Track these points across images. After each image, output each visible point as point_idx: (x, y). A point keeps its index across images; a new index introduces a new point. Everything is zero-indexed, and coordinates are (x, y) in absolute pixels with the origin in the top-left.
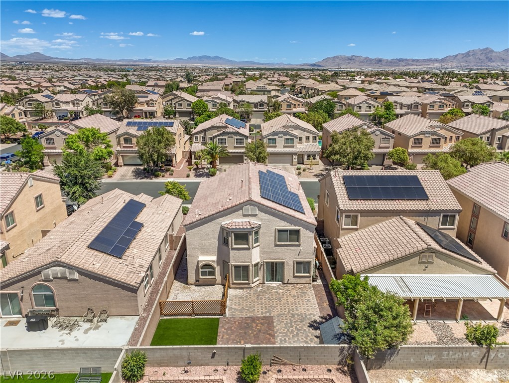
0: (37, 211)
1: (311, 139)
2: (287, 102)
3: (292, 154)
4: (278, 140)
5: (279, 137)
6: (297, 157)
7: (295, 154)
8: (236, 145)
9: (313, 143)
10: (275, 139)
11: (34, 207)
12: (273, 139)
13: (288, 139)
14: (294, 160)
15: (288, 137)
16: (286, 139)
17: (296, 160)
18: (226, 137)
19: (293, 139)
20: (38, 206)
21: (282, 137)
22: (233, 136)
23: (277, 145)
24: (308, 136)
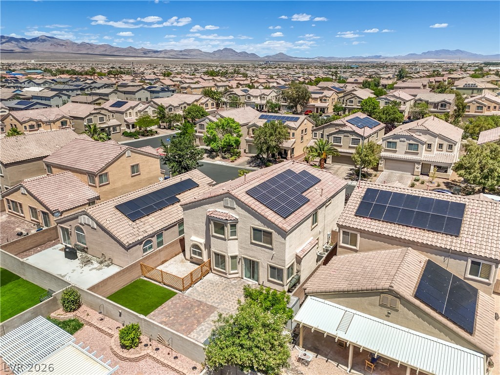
0: (132, 177)
1: (445, 147)
2: (477, 102)
3: (414, 162)
4: (399, 144)
5: (401, 141)
6: (420, 166)
7: (418, 163)
8: (351, 145)
9: (447, 153)
10: (396, 143)
11: (130, 173)
12: (393, 142)
13: (412, 144)
14: (416, 170)
15: (411, 142)
16: (409, 144)
17: (420, 170)
18: (341, 136)
19: (418, 145)
20: (133, 172)
21: (404, 141)
22: (349, 135)
23: (397, 149)
24: (441, 143)
